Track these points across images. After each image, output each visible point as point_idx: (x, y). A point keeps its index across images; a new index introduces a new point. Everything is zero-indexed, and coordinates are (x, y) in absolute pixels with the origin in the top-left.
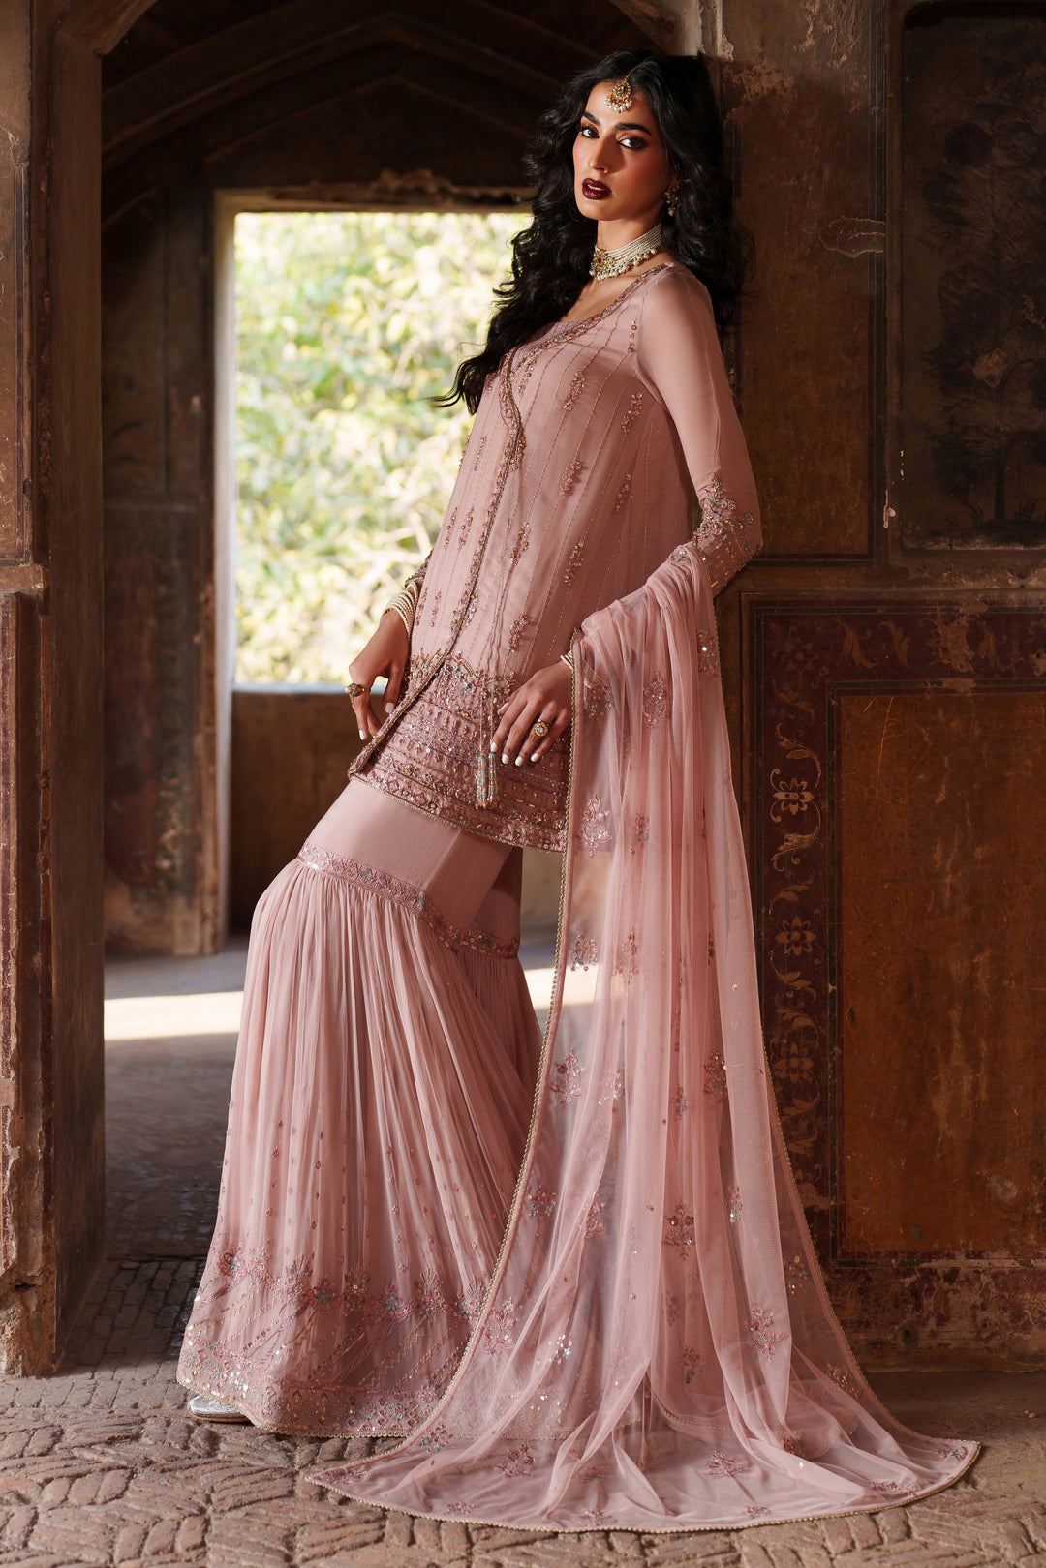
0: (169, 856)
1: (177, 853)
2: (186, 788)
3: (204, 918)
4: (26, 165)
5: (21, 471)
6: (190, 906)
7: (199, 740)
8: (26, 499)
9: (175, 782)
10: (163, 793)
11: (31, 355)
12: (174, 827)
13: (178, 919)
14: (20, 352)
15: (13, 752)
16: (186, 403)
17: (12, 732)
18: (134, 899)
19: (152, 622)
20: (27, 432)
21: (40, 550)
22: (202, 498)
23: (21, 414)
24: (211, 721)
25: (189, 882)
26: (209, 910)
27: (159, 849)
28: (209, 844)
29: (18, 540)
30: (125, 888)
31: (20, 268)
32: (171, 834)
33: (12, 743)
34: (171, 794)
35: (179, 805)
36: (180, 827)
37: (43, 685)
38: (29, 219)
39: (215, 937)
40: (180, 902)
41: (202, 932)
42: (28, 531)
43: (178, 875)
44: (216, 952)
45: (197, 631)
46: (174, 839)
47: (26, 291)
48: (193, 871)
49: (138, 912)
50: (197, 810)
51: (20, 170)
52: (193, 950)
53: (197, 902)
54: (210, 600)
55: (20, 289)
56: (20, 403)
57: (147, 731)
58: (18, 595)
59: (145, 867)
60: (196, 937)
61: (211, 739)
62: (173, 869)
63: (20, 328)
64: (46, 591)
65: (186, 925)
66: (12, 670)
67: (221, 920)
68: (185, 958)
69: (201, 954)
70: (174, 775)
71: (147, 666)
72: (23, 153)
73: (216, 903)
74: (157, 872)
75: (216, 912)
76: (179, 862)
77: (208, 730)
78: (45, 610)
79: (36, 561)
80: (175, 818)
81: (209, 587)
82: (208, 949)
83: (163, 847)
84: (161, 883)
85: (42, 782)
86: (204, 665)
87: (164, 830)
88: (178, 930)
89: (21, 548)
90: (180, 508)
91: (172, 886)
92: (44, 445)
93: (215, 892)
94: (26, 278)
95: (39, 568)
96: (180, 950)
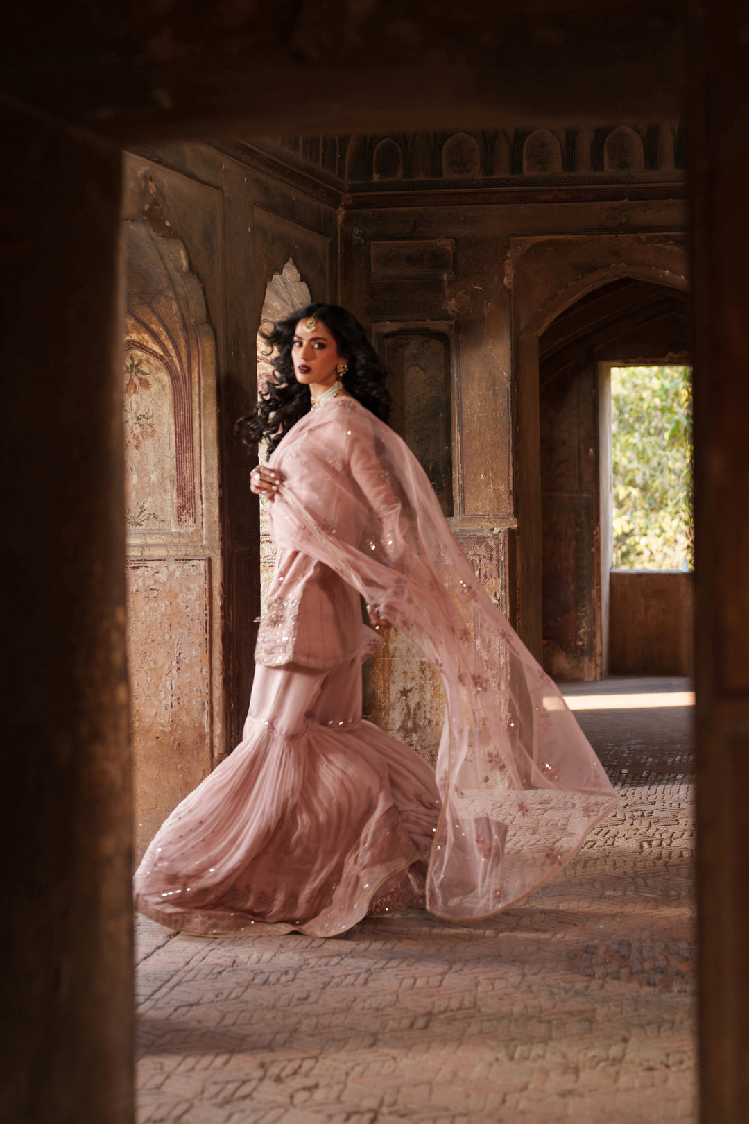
0: (582, 640)
1: (585, 638)
2: (589, 612)
3: (596, 666)
4: (510, 383)
5: (510, 488)
6: (590, 661)
7: (594, 592)
8: (512, 497)
9: (584, 609)
10: (579, 614)
11: (512, 447)
12: (584, 628)
13: (586, 666)
14: (509, 446)
15: (508, 582)
16: (587, 451)
17: (507, 575)
18: (567, 658)
19: (574, 543)
20: (512, 474)
21: (517, 514)
22: (594, 491)
23: (509, 468)
24: (599, 584)
25: (590, 651)
26: (598, 662)
27: (577, 637)
28: (598, 635)
29: (509, 511)
30: (564, 653)
31: (508, 417)
32: (583, 630)
33: (508, 578)
34: (583, 614)
35: (586, 619)
36: (586, 628)
37: (518, 559)
38: (511, 401)
39: (601, 673)
40: (586, 659)
41: (596, 671)
42: (512, 507)
43: (586, 648)
44: (601, 680)
45: (592, 547)
46: (584, 632)
47: (511, 425)
48: (592, 646)
49: (569, 663)
50: (594, 620)
51: (508, 385)
52: (592, 679)
53: (594, 659)
54: (598, 534)
55: (509, 424)
56: (509, 464)
57: (572, 588)
58: (509, 529)
59: (572, 644)
60: (594, 673)
61: (599, 592)
62: (583, 645)
63: (509, 438)
64: (518, 527)
65: (589, 668)
66: (507, 554)
67: (604, 667)
68: (589, 682)
69: (595, 680)
70: (583, 606)
71: (572, 561)
72: (509, 379)
73: (602, 659)
74: (577, 647)
75: (601, 663)
76: (586, 643)
77: (598, 587)
78: (518, 534)
79: (515, 517)
80: (584, 624)
81: (598, 528)
82: (598, 678)
83: (579, 636)
84: (578, 651)
85: (518, 591)
86: (596, 560)
87: (580, 630)
88: (586, 671)
89: (510, 512)
90: (585, 495)
91: (583, 652)
92: (517, 478)
93: (601, 655)
94: (510, 421)
95: (516, 519)
96: (586, 679)
